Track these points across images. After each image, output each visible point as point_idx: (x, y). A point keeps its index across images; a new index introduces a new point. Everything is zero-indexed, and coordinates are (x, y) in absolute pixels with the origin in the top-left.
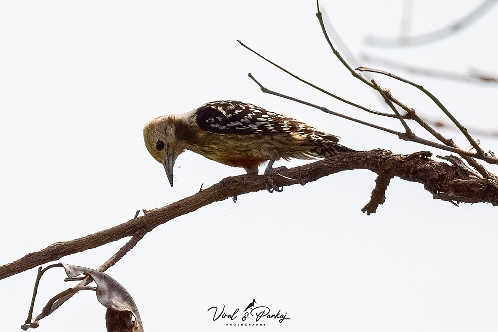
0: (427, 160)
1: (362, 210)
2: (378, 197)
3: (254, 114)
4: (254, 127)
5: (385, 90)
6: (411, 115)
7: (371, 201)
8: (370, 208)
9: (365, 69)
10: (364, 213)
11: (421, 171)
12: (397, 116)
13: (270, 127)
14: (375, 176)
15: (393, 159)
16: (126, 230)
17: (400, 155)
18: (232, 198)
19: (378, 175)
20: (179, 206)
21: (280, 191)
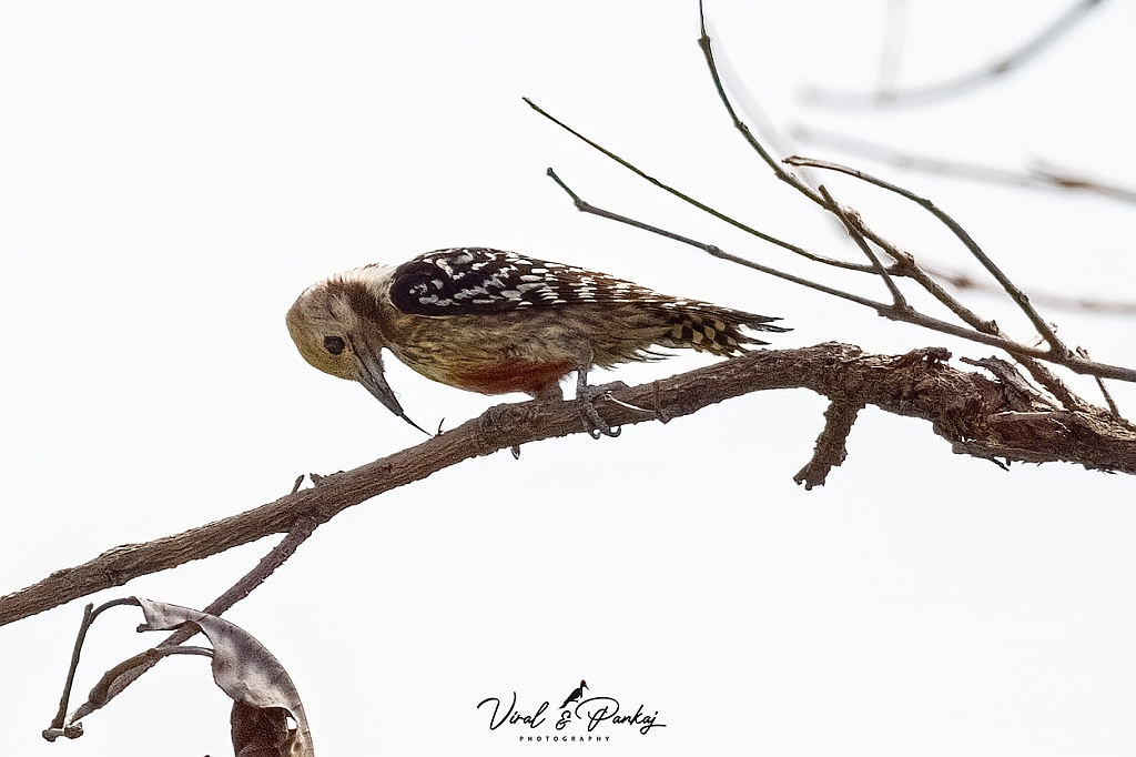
0: (940, 367)
1: (794, 479)
2: (830, 451)
3: (513, 268)
4: (514, 296)
5: (849, 211)
6: (905, 266)
7: (815, 459)
8: (813, 475)
9: (803, 162)
10: (799, 484)
11: (925, 392)
12: (876, 269)
13: (549, 294)
14: (824, 403)
15: (864, 366)
16: (272, 519)
17: (879, 357)
18: (509, 449)
19: (831, 402)
20: (390, 467)
21: (615, 435)
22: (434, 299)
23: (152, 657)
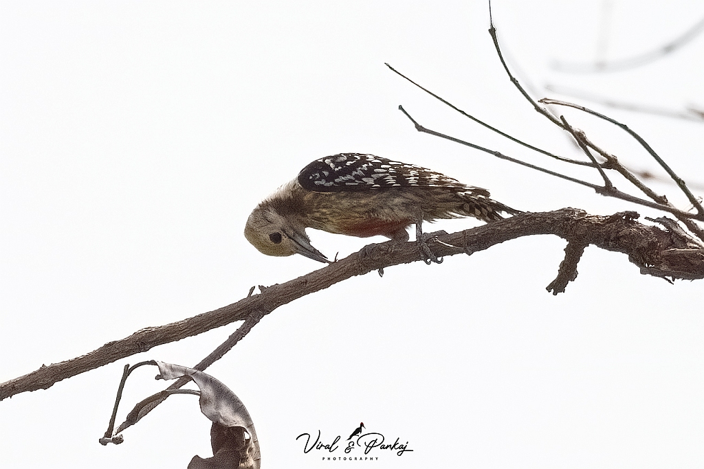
0: (633, 222)
1: (547, 289)
2: (568, 272)
3: (370, 164)
4: (370, 181)
5: (578, 131)
6: (612, 163)
7: (559, 277)
8: (557, 286)
9: (551, 101)
10: (549, 292)
11: (624, 237)
12: (594, 164)
13: (391, 180)
14: (564, 243)
15: (588, 222)
16: (237, 312)
17: (597, 216)
18: (377, 270)
19: (568, 243)
20: (306, 280)
21: (440, 262)
22: (323, 182)
23: (164, 395)
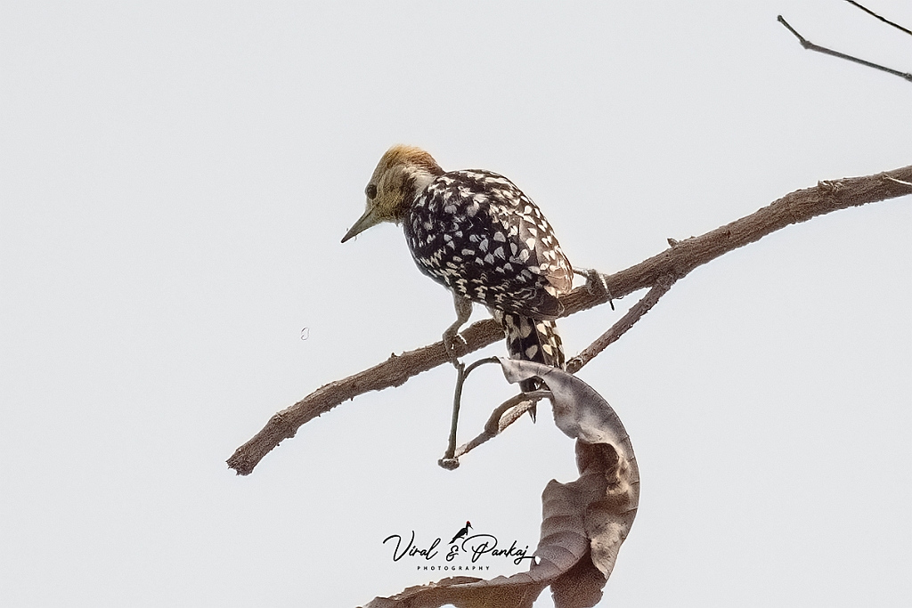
20: (729, 233)
